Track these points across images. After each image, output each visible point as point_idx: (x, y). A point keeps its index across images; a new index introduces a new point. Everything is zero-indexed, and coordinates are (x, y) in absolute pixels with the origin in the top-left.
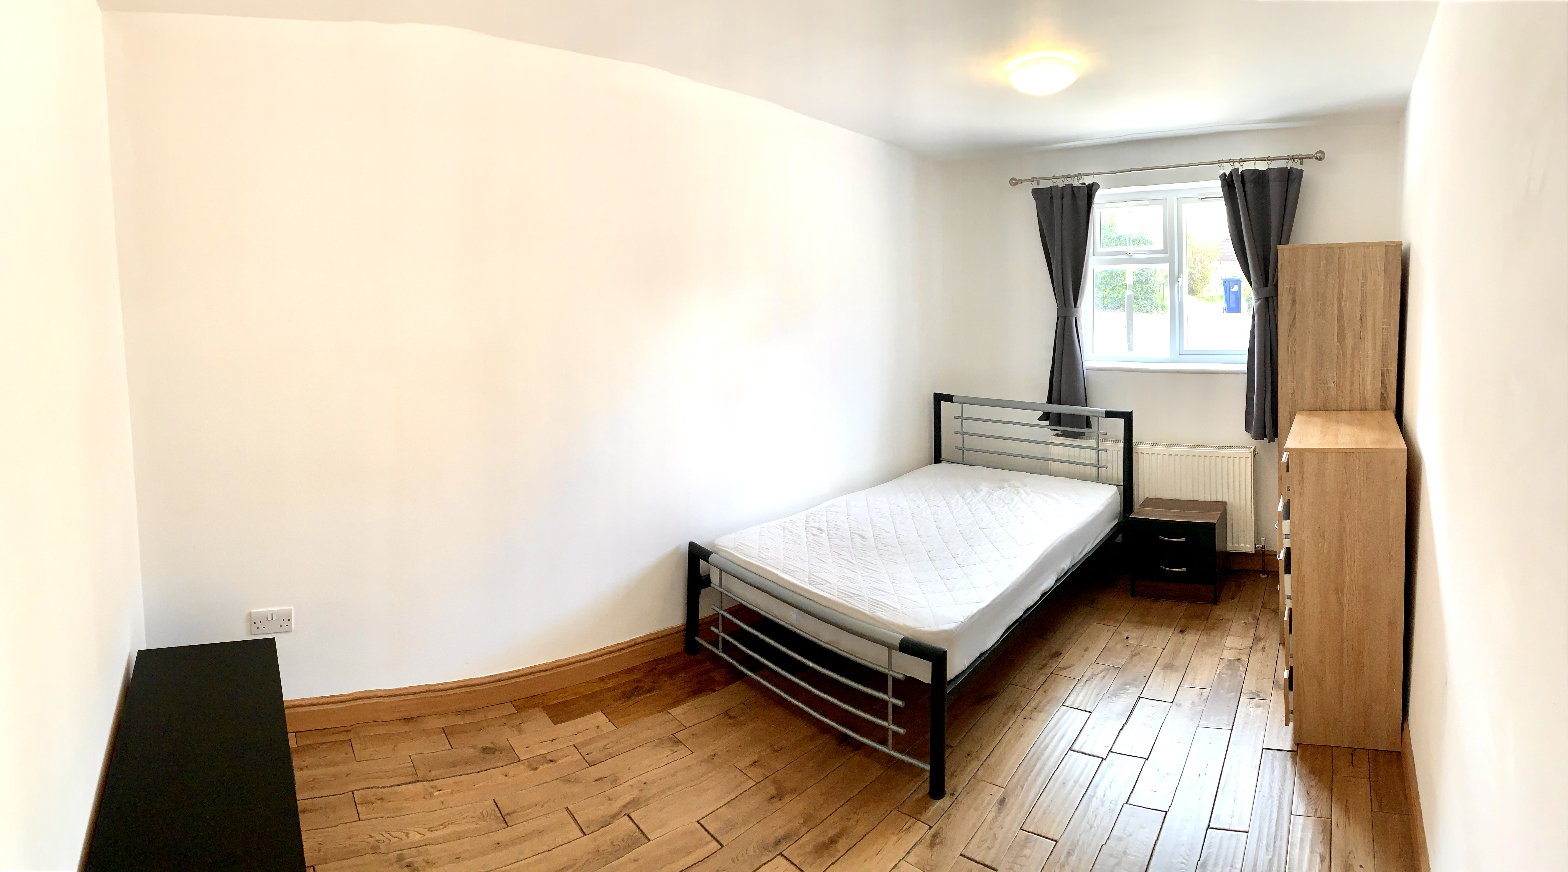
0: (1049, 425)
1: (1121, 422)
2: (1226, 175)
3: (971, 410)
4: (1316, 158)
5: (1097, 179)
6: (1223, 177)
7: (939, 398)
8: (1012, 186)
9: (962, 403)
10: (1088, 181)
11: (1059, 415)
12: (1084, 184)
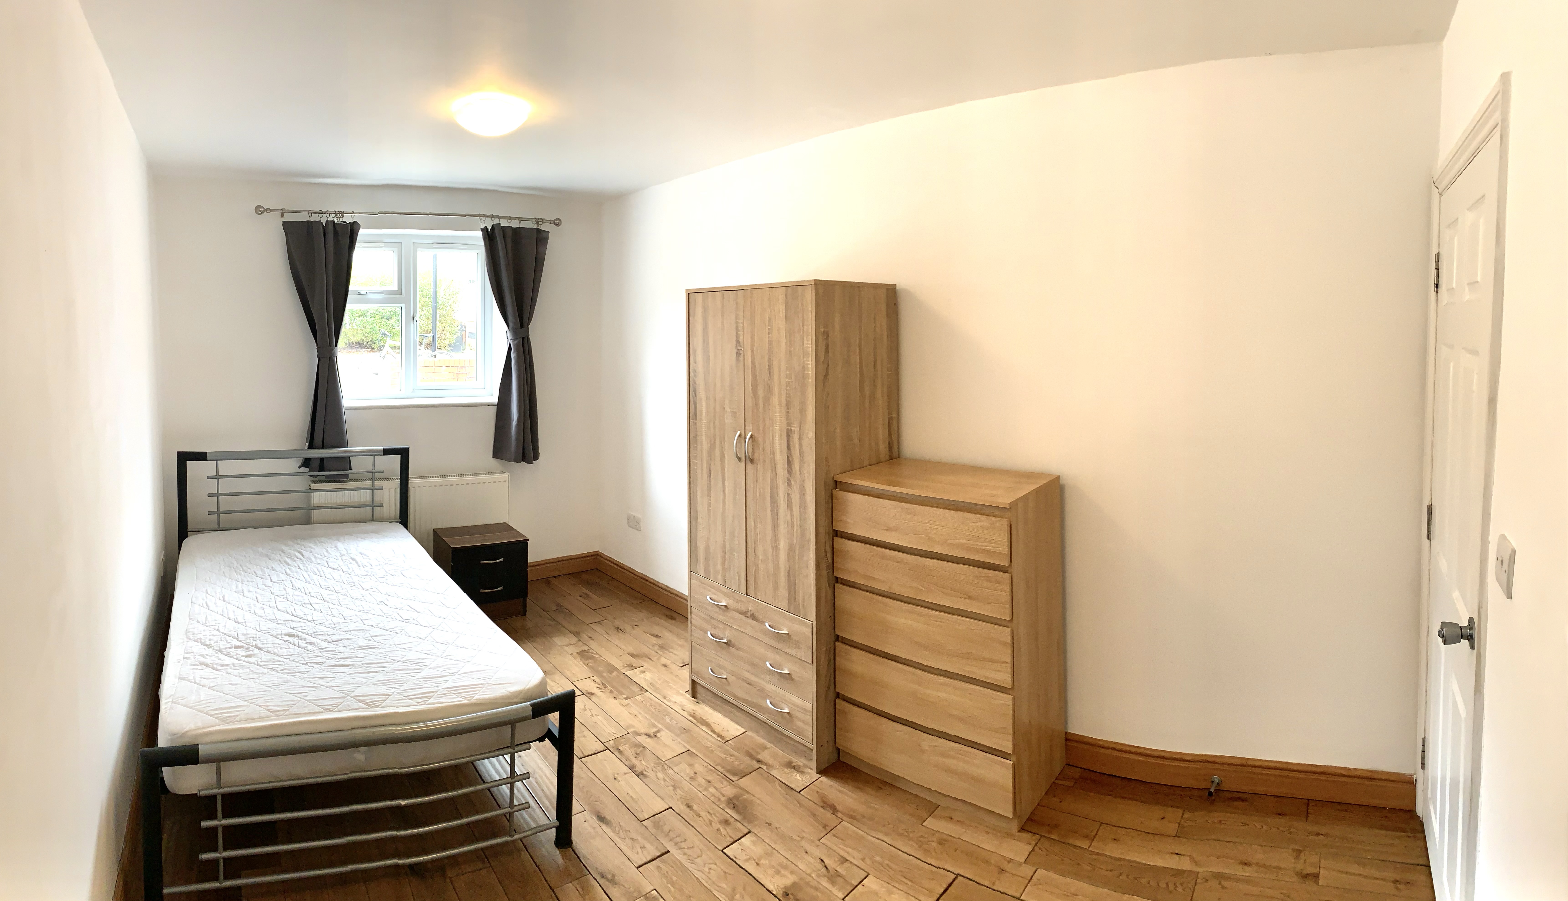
0: (309, 472)
1: (398, 457)
2: (487, 229)
3: (226, 467)
4: (554, 223)
5: (357, 218)
6: (485, 230)
7: (183, 458)
8: (259, 214)
9: (217, 460)
10: (348, 219)
11: (322, 459)
12: (345, 222)
